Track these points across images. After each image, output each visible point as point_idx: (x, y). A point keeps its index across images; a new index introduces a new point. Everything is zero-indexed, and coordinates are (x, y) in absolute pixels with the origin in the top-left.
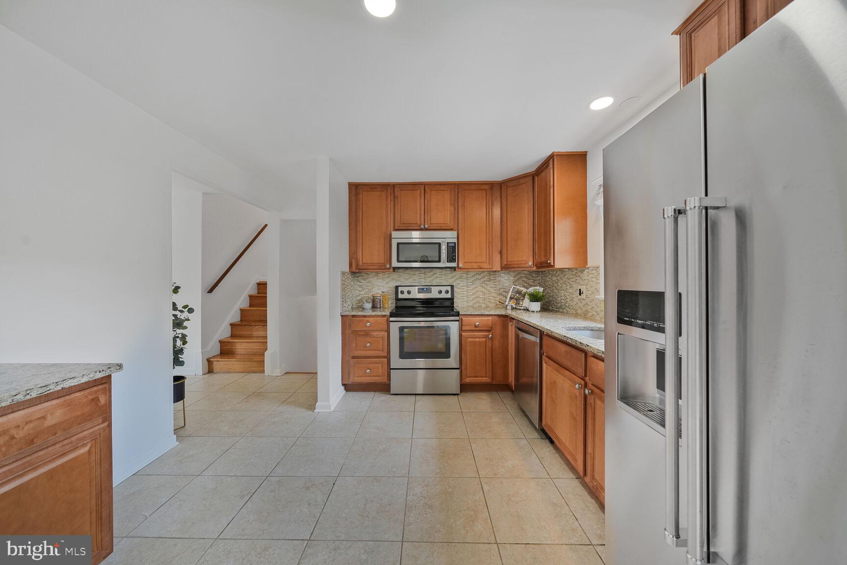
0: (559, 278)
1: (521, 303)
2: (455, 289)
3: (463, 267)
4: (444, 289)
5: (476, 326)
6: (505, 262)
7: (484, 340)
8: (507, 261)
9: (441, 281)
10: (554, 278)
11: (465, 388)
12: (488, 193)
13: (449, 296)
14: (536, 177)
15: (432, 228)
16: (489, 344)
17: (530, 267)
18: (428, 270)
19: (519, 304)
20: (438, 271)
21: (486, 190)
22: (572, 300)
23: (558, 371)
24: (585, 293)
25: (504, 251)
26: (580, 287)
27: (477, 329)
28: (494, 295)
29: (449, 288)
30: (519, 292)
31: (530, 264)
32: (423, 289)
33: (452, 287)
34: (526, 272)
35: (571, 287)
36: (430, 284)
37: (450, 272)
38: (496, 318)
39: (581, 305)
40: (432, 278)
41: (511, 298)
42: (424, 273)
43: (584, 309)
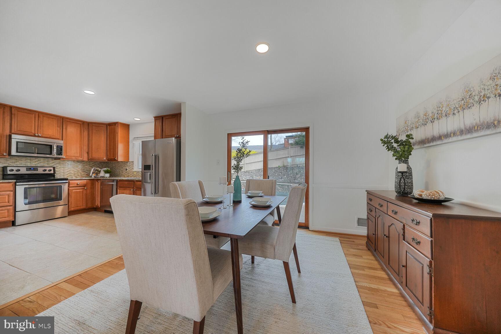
0: (116, 165)
1: (99, 175)
2: (56, 169)
3: (66, 158)
4: (48, 169)
5: (77, 184)
6: (90, 157)
7: (82, 190)
8: (92, 157)
9: (44, 165)
10: (114, 165)
11: (71, 213)
12: (81, 125)
13: (52, 172)
14: (109, 126)
15: (44, 136)
16: (85, 192)
17: (105, 160)
18: (34, 158)
19: (98, 175)
20: (42, 159)
21: (80, 124)
22: (122, 172)
23: (124, 190)
24: (128, 170)
25: (90, 153)
26: (126, 168)
27: (78, 185)
28: (81, 172)
29: (52, 169)
30: (98, 170)
31: (105, 159)
32: (30, 169)
33: (54, 168)
34: (98, 162)
35: (122, 168)
36: (35, 166)
37: (51, 160)
38: (88, 181)
39: (126, 174)
40: (37, 163)
41: (93, 173)
42: (30, 160)
43: (128, 175)
